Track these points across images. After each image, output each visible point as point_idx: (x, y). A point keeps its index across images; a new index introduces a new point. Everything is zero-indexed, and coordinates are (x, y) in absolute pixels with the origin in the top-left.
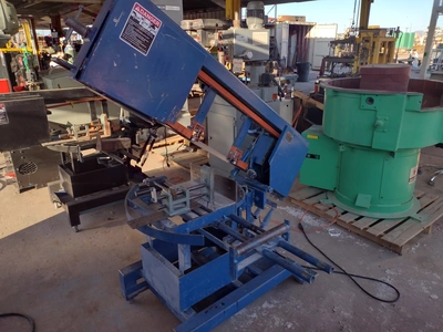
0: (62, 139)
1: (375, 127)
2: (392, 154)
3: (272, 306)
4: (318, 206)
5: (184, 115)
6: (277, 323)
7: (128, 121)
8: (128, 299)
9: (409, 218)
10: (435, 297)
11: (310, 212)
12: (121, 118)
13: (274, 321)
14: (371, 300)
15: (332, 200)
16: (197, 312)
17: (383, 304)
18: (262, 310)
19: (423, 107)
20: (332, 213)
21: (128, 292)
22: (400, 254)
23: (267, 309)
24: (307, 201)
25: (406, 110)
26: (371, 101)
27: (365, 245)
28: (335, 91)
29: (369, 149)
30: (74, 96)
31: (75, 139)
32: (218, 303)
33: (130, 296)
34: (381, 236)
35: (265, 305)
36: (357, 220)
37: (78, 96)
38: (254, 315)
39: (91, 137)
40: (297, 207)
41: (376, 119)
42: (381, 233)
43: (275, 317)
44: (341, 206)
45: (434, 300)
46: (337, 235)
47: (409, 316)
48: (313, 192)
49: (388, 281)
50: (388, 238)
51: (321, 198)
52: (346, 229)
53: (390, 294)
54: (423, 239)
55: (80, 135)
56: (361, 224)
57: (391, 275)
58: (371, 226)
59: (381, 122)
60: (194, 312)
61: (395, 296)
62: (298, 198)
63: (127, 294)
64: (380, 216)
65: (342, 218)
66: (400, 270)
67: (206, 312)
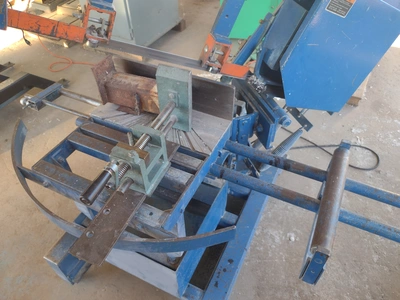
13: (272, 238)
21: (71, 277)
22: (356, 106)
32: (223, 263)
43: (270, 231)
47: (398, 179)
49: (359, 142)
53: (369, 159)
57: (359, 134)
61: (375, 159)
63: (70, 280)
66: (364, 126)
67: (216, 285)
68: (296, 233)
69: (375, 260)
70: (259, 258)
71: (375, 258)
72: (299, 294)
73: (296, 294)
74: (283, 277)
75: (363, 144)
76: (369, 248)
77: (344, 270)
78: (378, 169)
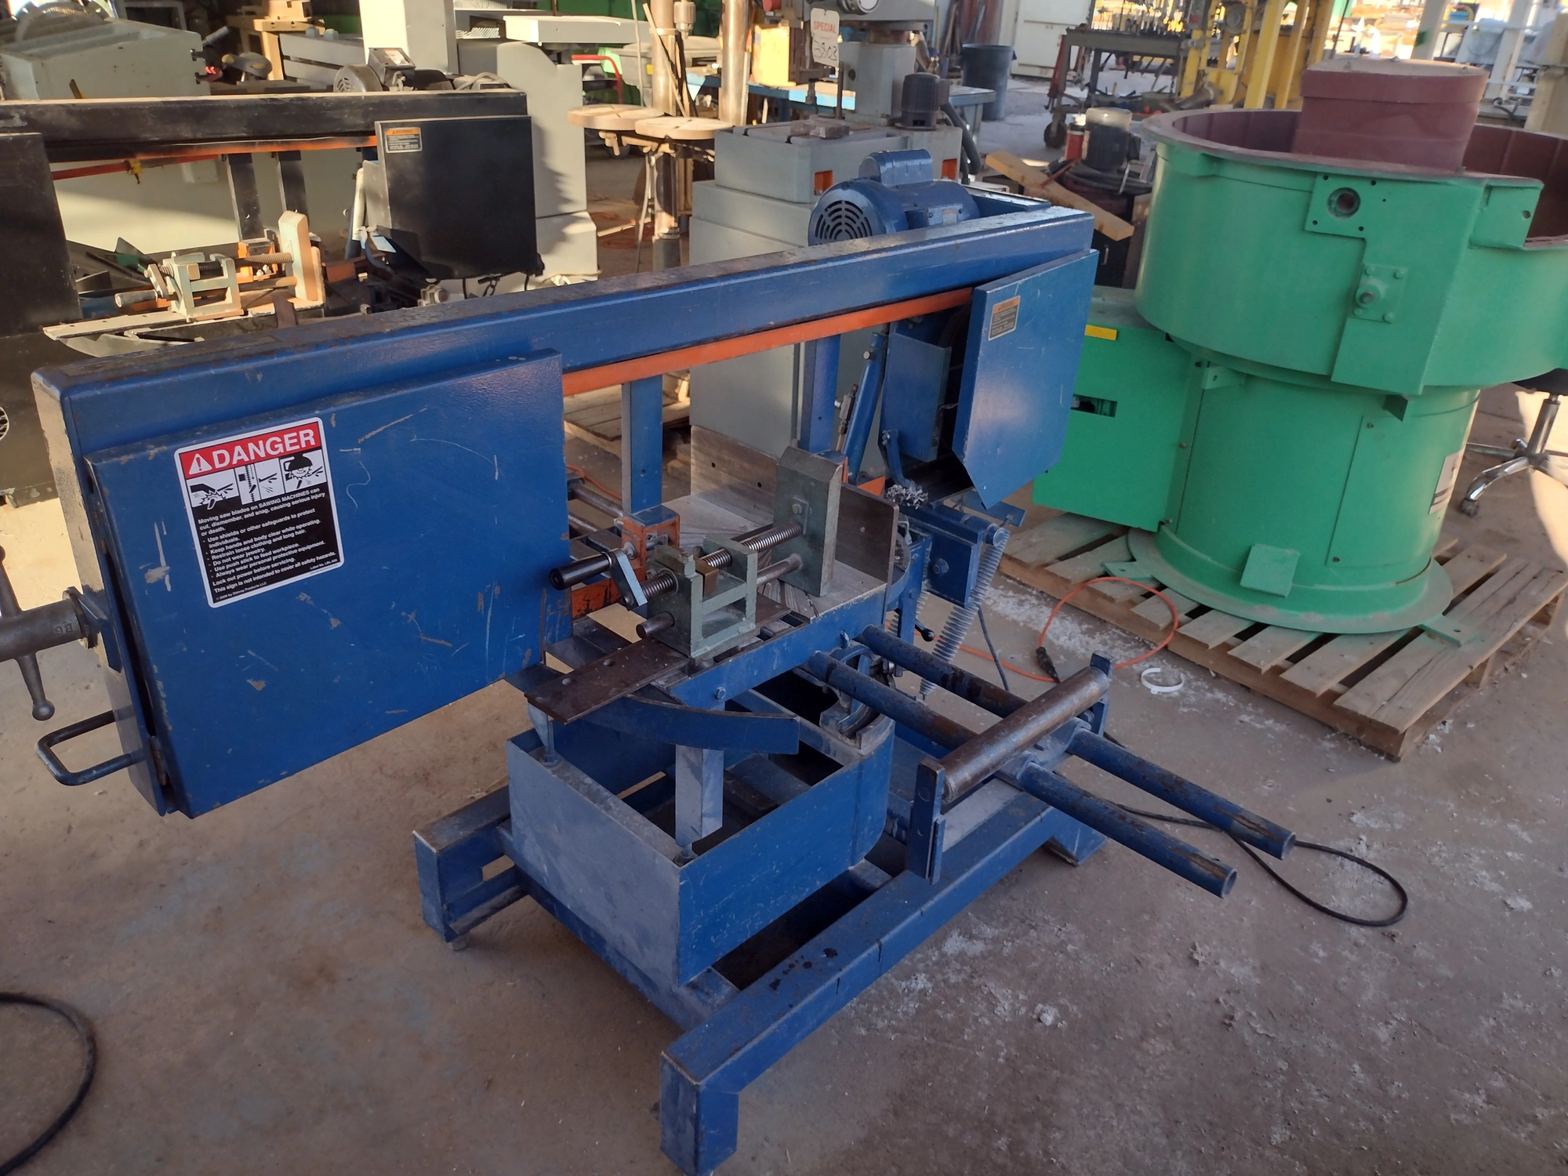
0: (127, 310)
1: (1353, 300)
2: (1395, 404)
3: (978, 947)
4: (1104, 586)
5: (573, 230)
6: (1004, 1009)
7: (383, 245)
8: (449, 936)
9: (1418, 631)
10: (1524, 904)
11: (1072, 609)
12: (357, 232)
13: (992, 1002)
14: (1314, 919)
15: (1149, 566)
16: (742, 982)
17: (1354, 931)
18: (944, 962)
19: (1535, 232)
20: (1154, 612)
21: (451, 911)
22: (1392, 758)
23: (961, 956)
24: (1064, 569)
25: (1473, 244)
26: (1348, 202)
27: (1273, 726)
28: (1213, 159)
29: (1322, 383)
30: (168, 132)
31: (180, 311)
32: (812, 949)
33: (457, 925)
34: (1332, 696)
35: (954, 944)
36: (1244, 636)
37: (185, 131)
38: (921, 982)
39: (246, 305)
40: (1021, 587)
41: (1360, 271)
42: (1333, 684)
43: (991, 986)
44: (1186, 588)
45: (1517, 914)
46: (1174, 690)
47: (1444, 971)
48: (1078, 536)
49: (1361, 851)
50: (1357, 701)
51: (1109, 555)
52: (1202, 670)
53: (1374, 899)
54: (1463, 705)
55: (203, 298)
56: (1263, 653)
57: (1370, 832)
58: (1295, 658)
59: (1377, 284)
60: (727, 987)
61: (1393, 903)
62: (1029, 557)
63: (446, 920)
64: (1322, 623)
65: (1195, 629)
66: (1400, 815)
67: (775, 985)
68: (1063, 1011)
69: (1277, 1138)
70: (933, 1034)
71: (1279, 1135)
72: (1010, 1146)
73: (1002, 1143)
74: (982, 1095)
75: (1371, 857)
76: (1269, 1107)
77: (1169, 1135)
78: (1393, 929)
